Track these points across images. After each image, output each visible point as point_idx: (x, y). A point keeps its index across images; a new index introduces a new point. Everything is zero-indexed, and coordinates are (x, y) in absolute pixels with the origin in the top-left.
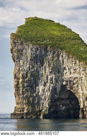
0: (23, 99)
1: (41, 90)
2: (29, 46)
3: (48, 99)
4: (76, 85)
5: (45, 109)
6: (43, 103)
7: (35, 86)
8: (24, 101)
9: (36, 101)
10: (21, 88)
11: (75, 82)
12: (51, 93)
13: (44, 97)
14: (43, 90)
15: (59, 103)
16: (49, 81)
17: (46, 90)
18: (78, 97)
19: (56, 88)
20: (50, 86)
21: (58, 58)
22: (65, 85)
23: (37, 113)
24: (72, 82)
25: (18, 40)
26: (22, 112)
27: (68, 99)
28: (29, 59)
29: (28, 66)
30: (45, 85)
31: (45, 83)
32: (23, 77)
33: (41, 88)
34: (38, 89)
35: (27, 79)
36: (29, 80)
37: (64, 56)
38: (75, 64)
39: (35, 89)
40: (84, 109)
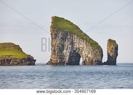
1: (65, 52)
2: (60, 32)
3: (68, 56)
5: (67, 61)
6: (66, 58)
8: (58, 57)
9: (63, 57)
10: (57, 51)
11: (80, 49)
12: (69, 54)
13: (66, 55)
15: (72, 58)
18: (81, 55)
20: (69, 50)
26: (57, 62)
27: (76, 56)
30: (66, 50)
33: (65, 51)
37: (75, 37)
38: (81, 41)
40: (85, 61)
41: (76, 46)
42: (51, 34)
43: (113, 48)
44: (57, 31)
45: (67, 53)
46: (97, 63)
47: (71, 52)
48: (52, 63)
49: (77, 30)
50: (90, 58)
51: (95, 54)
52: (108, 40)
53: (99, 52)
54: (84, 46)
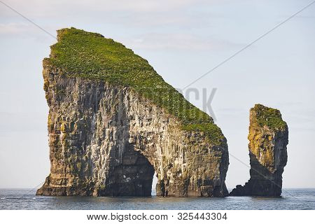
0: (66, 165)
1: (93, 151)
2: (75, 81)
3: (106, 166)
4: (150, 145)
5: (100, 181)
6: (97, 172)
7: (85, 144)
8: (68, 168)
9: (87, 169)
10: (63, 148)
11: (149, 139)
12: (110, 155)
13: (98, 161)
14: (98, 151)
15: (121, 172)
16: (107, 137)
17: (101, 152)
18: (153, 162)
19: (118, 149)
20: (108, 144)
21: (122, 100)
22: (132, 143)
23: (88, 187)
24: (144, 140)
25: (57, 70)
26: (63, 186)
27: (135, 165)
28: (75, 102)
29: (74, 112)
31: (100, 140)
32: (67, 131)
33: (94, 147)
34: (90, 149)
35: (73, 133)
36: (75, 135)
37: (131, 97)
38: (150, 110)
39: (85, 149)
40: (166, 183)
41: (136, 127)
42: (46, 87)
43: (268, 136)
44: (64, 76)
45: (99, 153)
46: (206, 190)
47: (115, 149)
48: (51, 190)
49: (142, 74)
50: (180, 171)
51: (199, 158)
52: (252, 109)
53: (214, 148)
54: (161, 130)
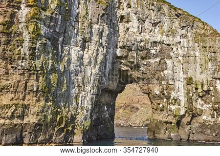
0: (30, 75)
1: (74, 57)
5: (82, 113)
7: (63, 42)
9: (64, 88)
10: (27, 37)
16: (95, 38)
19: (106, 62)
20: (98, 50)
23: (67, 125)
30: (83, 48)
31: (85, 41)
33: (74, 52)
35: (48, 13)
39: (62, 52)
54: (178, 39)
